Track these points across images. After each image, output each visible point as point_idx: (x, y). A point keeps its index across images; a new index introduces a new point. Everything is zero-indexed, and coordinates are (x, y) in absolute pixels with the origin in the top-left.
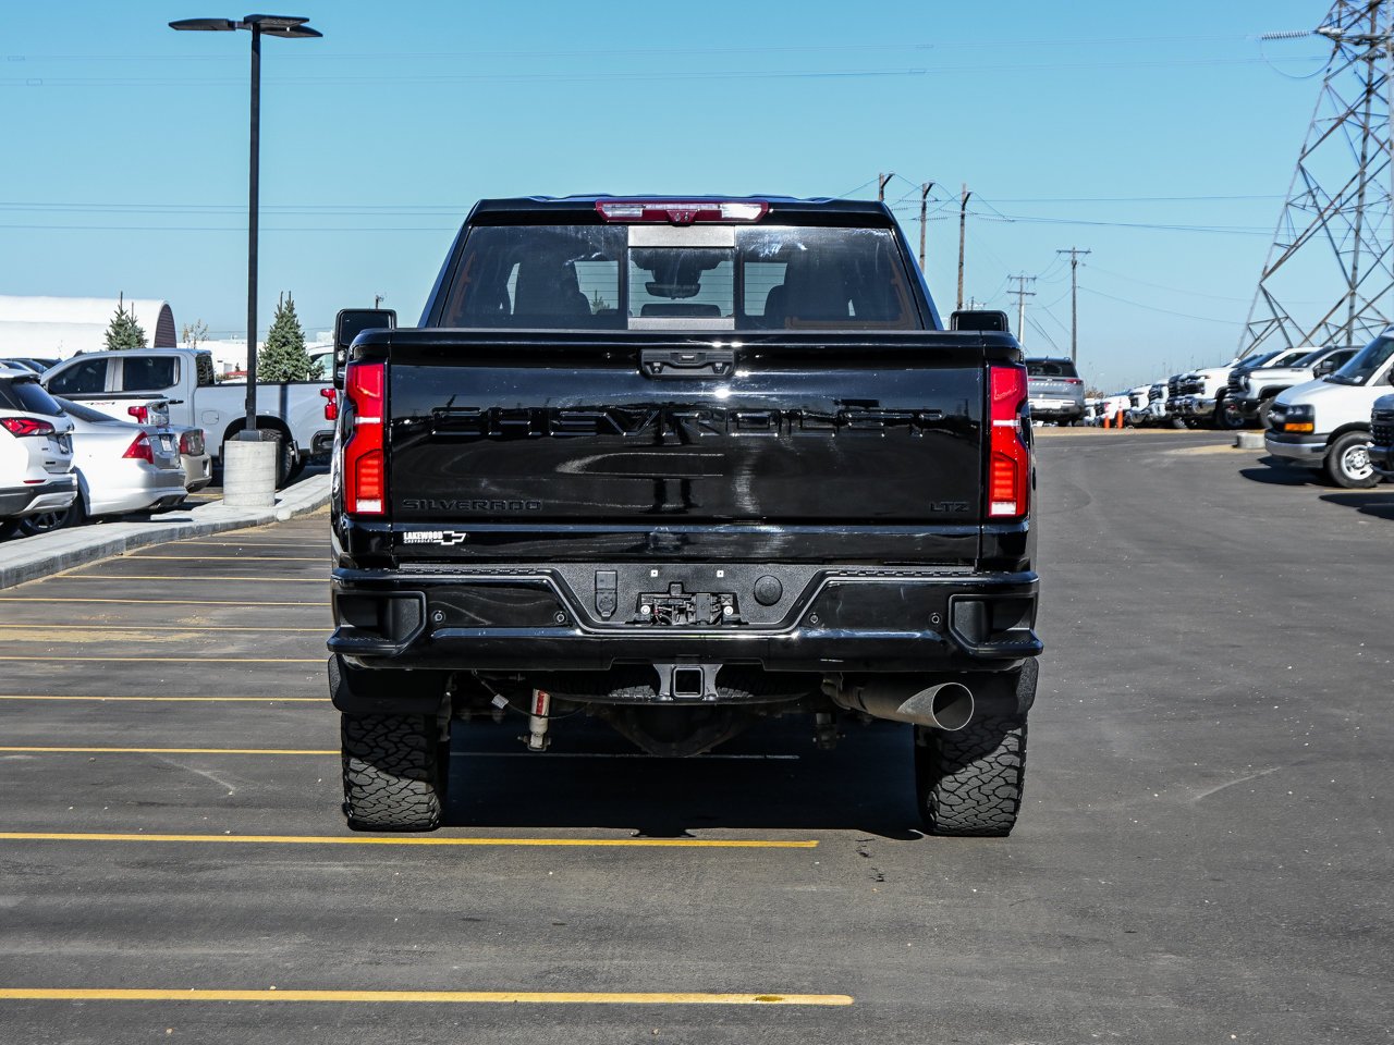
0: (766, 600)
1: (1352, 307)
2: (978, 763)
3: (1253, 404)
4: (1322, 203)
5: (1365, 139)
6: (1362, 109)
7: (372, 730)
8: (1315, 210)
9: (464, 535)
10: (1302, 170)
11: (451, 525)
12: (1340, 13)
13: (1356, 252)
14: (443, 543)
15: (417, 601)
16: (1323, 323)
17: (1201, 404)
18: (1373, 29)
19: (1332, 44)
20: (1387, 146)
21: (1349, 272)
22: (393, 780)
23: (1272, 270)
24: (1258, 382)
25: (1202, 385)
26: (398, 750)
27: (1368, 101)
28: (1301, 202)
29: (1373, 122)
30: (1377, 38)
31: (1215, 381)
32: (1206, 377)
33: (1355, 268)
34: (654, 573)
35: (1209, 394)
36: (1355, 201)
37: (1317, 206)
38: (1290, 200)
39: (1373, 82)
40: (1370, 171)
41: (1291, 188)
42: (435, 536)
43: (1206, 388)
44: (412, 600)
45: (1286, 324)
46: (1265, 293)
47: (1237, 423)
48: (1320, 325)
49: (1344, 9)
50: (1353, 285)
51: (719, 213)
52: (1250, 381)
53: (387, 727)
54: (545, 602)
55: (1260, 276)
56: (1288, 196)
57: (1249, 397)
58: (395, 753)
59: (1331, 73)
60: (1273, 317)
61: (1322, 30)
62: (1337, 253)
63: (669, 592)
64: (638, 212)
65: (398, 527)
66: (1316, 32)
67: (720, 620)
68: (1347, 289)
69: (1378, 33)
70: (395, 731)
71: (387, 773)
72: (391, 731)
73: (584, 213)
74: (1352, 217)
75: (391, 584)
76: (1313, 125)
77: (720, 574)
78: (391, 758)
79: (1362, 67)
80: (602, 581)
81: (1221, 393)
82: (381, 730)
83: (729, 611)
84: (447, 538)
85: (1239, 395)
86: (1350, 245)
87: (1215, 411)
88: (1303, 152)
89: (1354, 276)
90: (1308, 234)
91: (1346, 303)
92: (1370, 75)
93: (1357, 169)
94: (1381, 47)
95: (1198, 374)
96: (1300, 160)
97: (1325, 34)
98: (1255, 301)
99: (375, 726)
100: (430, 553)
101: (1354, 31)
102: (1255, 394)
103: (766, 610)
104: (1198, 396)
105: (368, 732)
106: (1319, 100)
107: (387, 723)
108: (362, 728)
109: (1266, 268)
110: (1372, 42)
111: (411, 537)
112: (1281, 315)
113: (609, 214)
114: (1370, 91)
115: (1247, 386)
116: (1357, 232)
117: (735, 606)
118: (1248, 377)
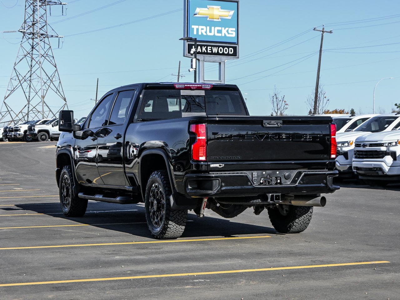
0: (287, 178)
1: (28, 107)
2: (304, 216)
3: (36, 135)
4: (21, 78)
5: (32, 61)
6: (31, 53)
7: (176, 214)
8: (18, 80)
9: (224, 165)
10: (15, 69)
11: (220, 162)
12: (24, 26)
13: (30, 92)
14: (219, 167)
15: (218, 181)
16: (21, 112)
17: (19, 135)
18: (33, 31)
19: (22, 34)
20: (39, 63)
21: (28, 97)
22: (178, 226)
23: (7, 97)
24: (37, 128)
25: (20, 129)
26: (181, 218)
27: (32, 50)
28: (14, 78)
29: (34, 56)
30: (35, 33)
31: (24, 128)
32: (21, 127)
33: (29, 97)
34: (264, 173)
35: (22, 132)
36: (29, 79)
37: (19, 79)
38: (12, 77)
39: (34, 45)
40: (33, 70)
41: (12, 74)
42: (217, 165)
43: (21, 130)
44: (217, 181)
45: (11, 112)
46: (5, 103)
47: (29, 140)
48: (20, 112)
49: (25, 25)
50: (29, 101)
51: (202, 87)
52: (35, 128)
53: (179, 213)
54: (246, 180)
55: (4, 99)
56: (11, 76)
57: (35, 132)
58: (180, 219)
59: (22, 42)
60: (7, 110)
61: (20, 31)
62: (24, 92)
63: (267, 177)
64: (183, 86)
65: (209, 163)
66: (19, 31)
67: (277, 183)
68: (27, 102)
69: (35, 31)
70: (181, 214)
71: (177, 224)
72: (180, 214)
73: (171, 87)
74: (29, 82)
75: (210, 177)
76: (18, 57)
77: (278, 173)
78: (179, 221)
79: (31, 41)
80: (254, 175)
81: (25, 132)
82: (178, 214)
83: (279, 181)
84: (220, 166)
85: (32, 132)
86: (28, 90)
87: (23, 137)
88: (15, 64)
89: (29, 99)
90: (17, 87)
91: (27, 106)
92: (33, 43)
93: (30, 69)
94: (36, 36)
95: (18, 126)
96: (14, 66)
97: (21, 32)
98: (2, 106)
99: (176, 213)
100: (216, 169)
101: (29, 31)
102: (36, 132)
103: (287, 181)
104: (18, 132)
105: (175, 214)
106: (19, 50)
107: (179, 212)
108: (173, 213)
109: (5, 96)
110: (33, 34)
111: (212, 166)
112: (9, 109)
113: (177, 87)
114: (33, 48)
115: (34, 129)
116: (30, 86)
117: (280, 180)
118: (34, 127)
